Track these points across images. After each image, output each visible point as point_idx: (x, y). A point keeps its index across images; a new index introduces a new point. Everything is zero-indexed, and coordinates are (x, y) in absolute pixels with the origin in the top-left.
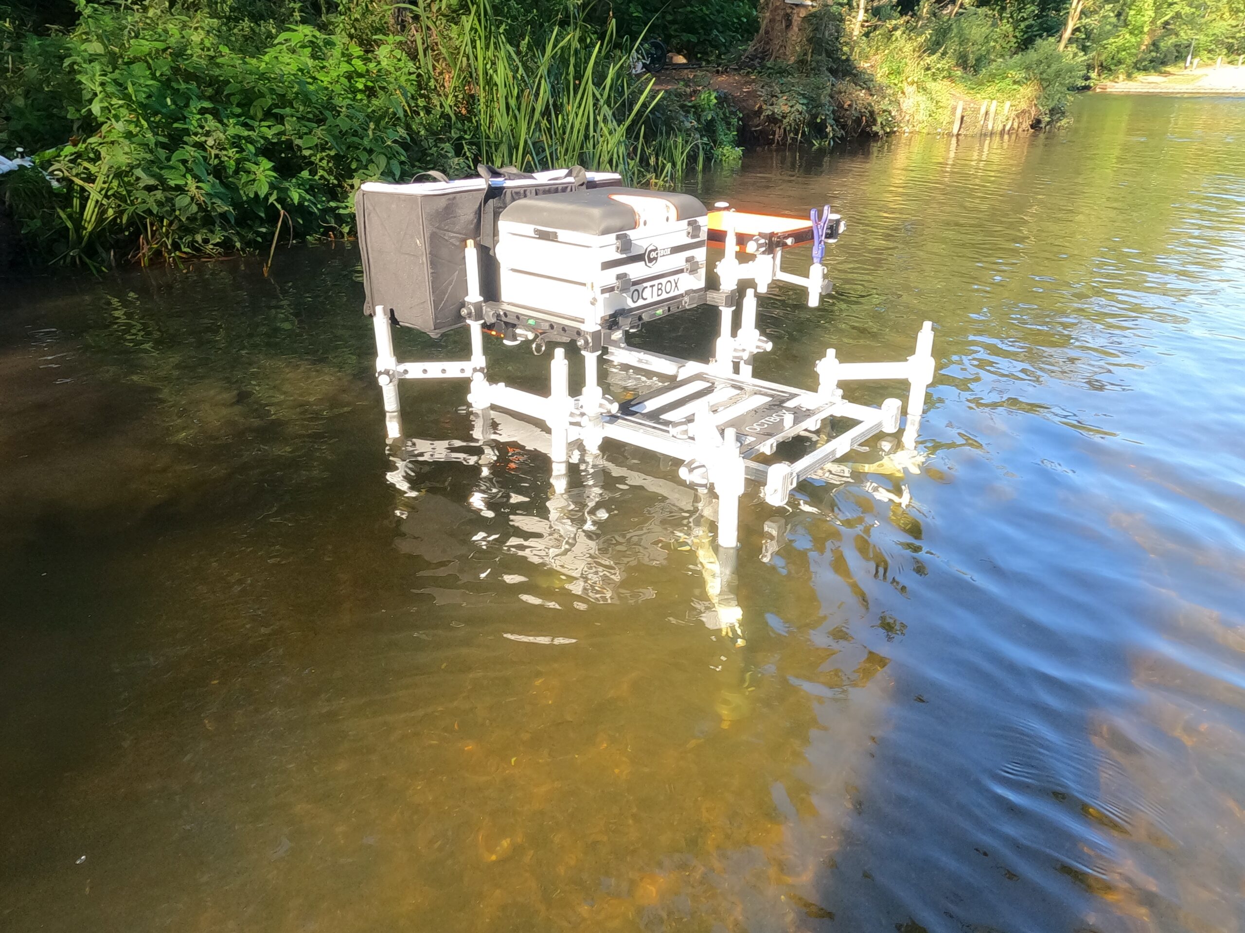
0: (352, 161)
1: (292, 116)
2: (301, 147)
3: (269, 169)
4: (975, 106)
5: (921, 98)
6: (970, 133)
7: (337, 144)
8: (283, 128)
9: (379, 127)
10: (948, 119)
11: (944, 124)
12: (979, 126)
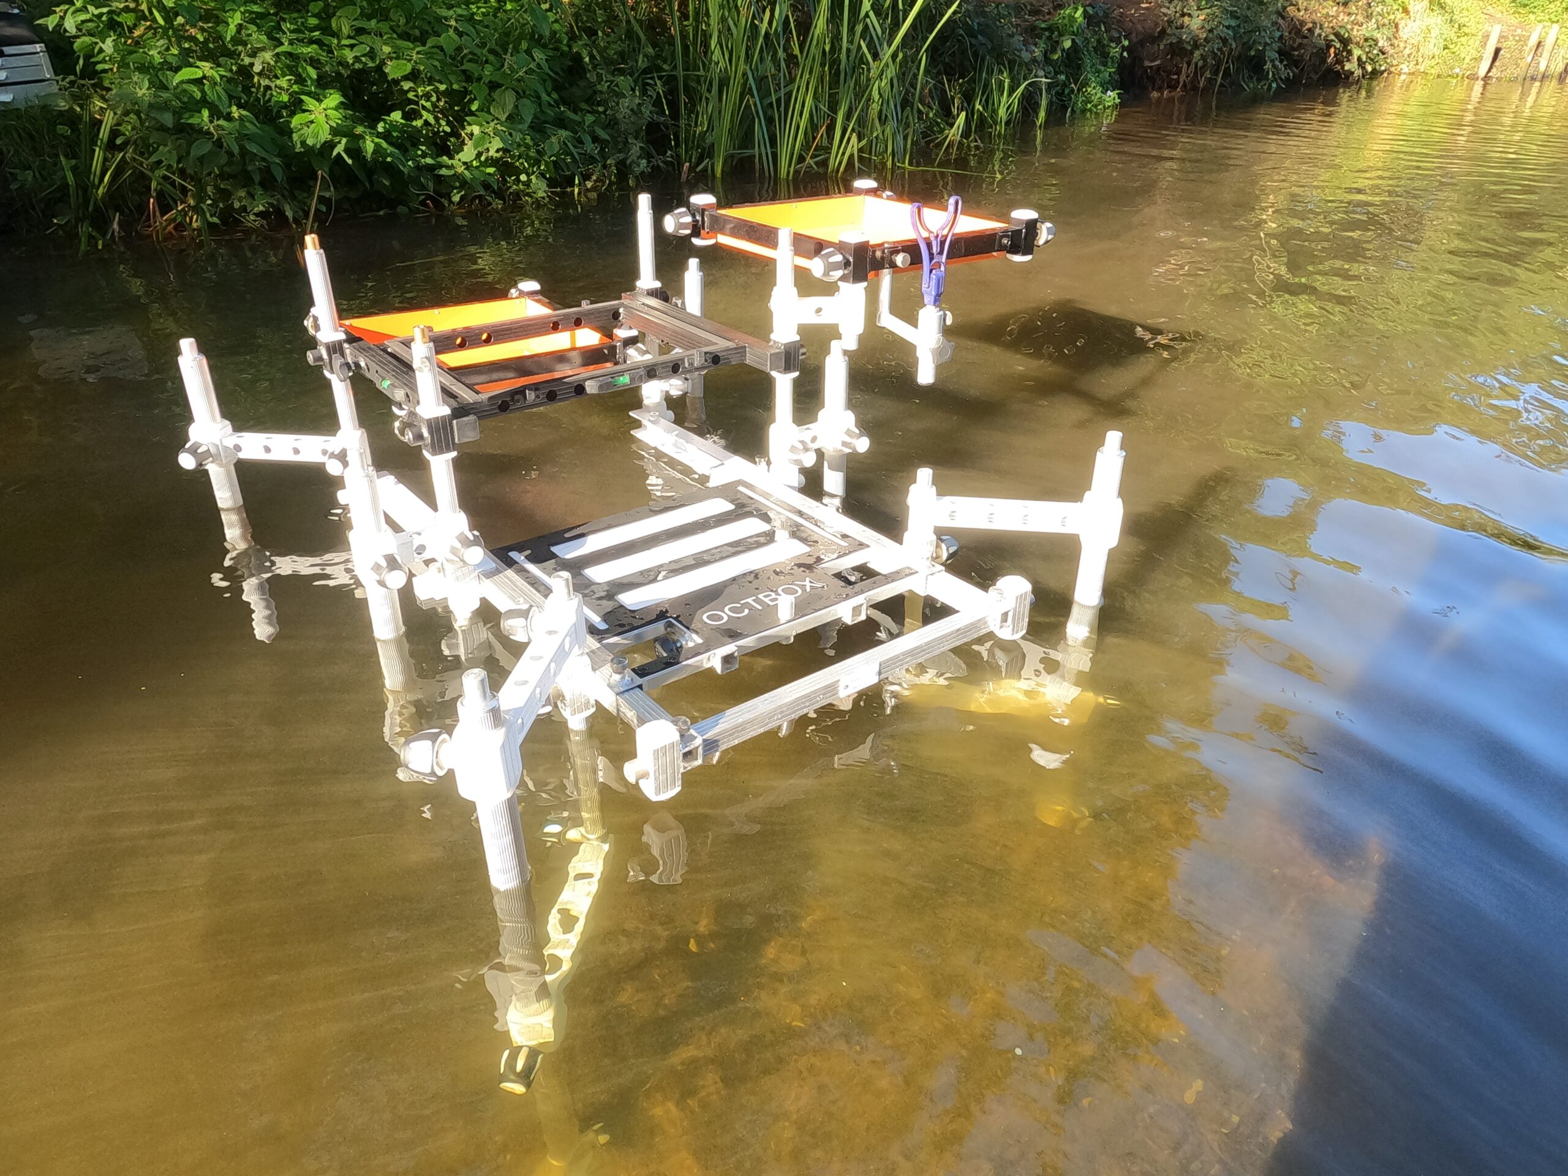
0: (472, 99)
3: (335, 107)
4: (1524, 33)
5: (1436, 20)
6: (1508, 74)
7: (443, 72)
10: (1474, 54)
11: (1467, 60)
12: (1523, 64)
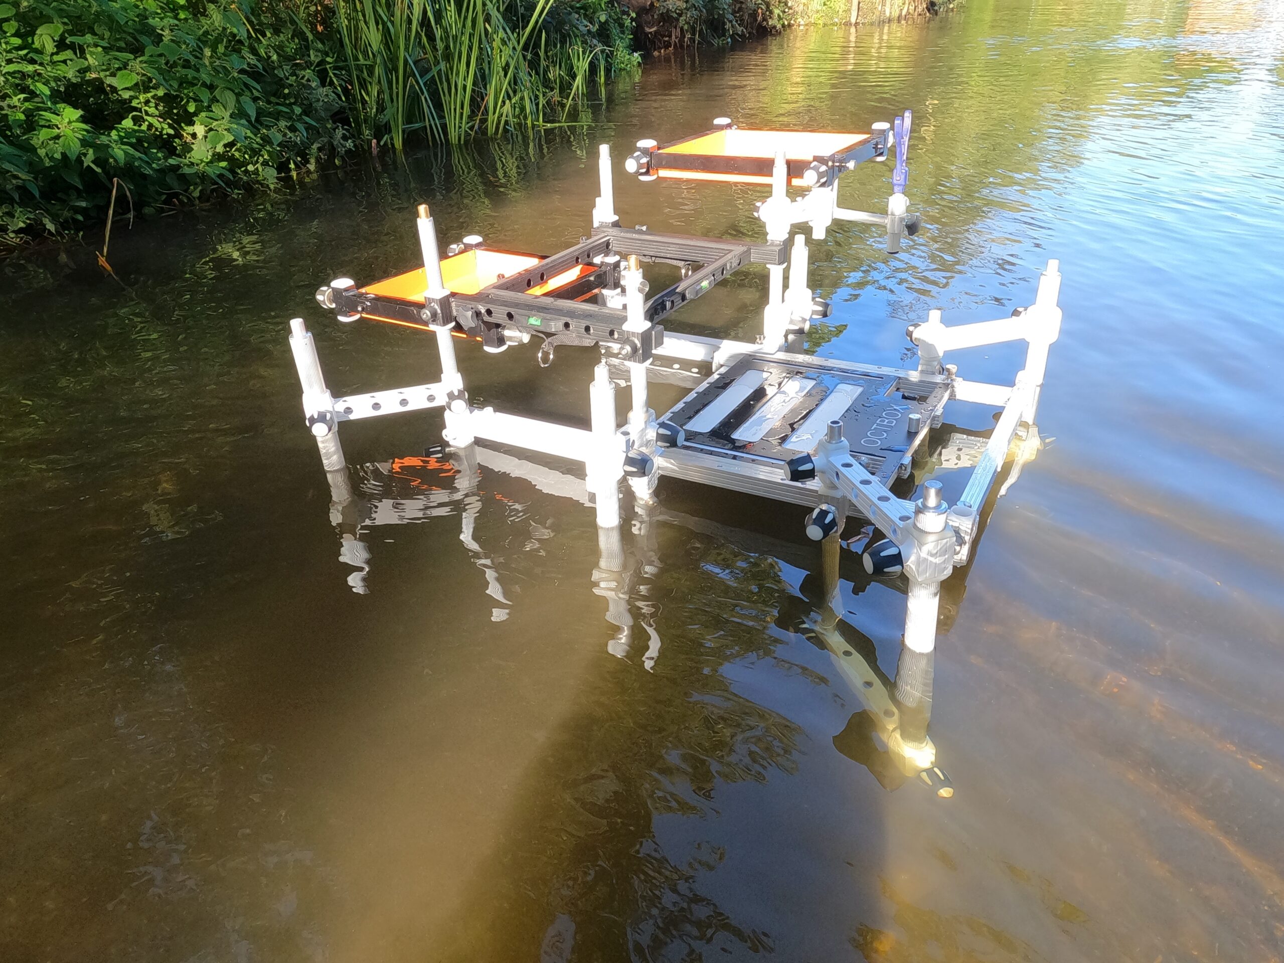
0: (188, 102)
1: (96, 46)
2: (116, 88)
3: (77, 121)
6: (868, 20)
7: (164, 79)
8: (86, 63)
9: (216, 53)
10: (845, 7)
11: (840, 13)
12: (877, 12)
